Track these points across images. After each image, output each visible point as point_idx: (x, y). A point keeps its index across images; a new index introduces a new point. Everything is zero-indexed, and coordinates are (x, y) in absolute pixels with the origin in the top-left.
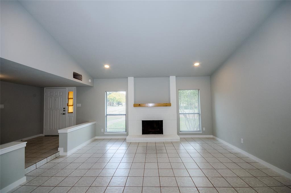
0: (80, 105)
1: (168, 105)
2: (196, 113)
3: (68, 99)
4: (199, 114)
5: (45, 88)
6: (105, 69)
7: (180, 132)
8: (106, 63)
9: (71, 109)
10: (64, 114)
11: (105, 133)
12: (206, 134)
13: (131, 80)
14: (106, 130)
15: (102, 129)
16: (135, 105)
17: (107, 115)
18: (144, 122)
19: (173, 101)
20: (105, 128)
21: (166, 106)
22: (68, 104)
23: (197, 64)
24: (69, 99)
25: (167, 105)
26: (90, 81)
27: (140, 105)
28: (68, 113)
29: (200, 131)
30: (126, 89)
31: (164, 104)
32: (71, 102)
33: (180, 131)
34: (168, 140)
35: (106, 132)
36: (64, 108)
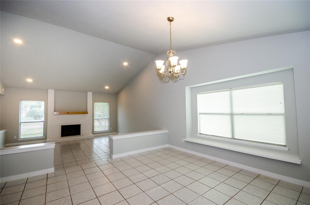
1: (86, 113)
2: (106, 119)
4: (108, 119)
6: (27, 83)
7: (94, 132)
11: (18, 140)
12: (112, 132)
13: (51, 92)
14: (20, 136)
15: (15, 136)
17: (21, 123)
18: (63, 127)
19: (89, 110)
21: (84, 114)
26: (3, 90)
27: (60, 113)
29: (108, 130)
30: (46, 100)
31: (82, 112)
34: (85, 138)
35: (20, 138)
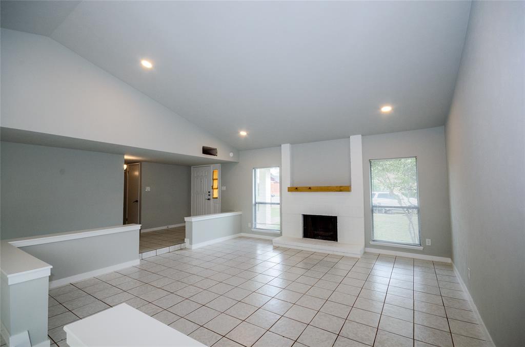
0: (224, 188)
1: (345, 189)
2: (412, 208)
3: (213, 180)
5: (192, 167)
6: (242, 137)
8: (241, 129)
9: (216, 194)
10: (209, 199)
11: (253, 229)
13: (286, 149)
14: (255, 225)
15: (249, 223)
16: (291, 189)
17: (256, 203)
18: (306, 218)
20: (254, 222)
21: (341, 191)
22: (212, 186)
23: (386, 109)
24: (215, 179)
25: (342, 188)
26: (231, 154)
27: (296, 188)
28: (213, 198)
30: (279, 165)
31: (337, 187)
32: (216, 184)
33: (374, 241)
34: (347, 253)
35: (255, 228)
36: (209, 192)
